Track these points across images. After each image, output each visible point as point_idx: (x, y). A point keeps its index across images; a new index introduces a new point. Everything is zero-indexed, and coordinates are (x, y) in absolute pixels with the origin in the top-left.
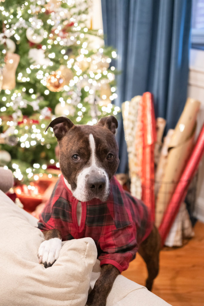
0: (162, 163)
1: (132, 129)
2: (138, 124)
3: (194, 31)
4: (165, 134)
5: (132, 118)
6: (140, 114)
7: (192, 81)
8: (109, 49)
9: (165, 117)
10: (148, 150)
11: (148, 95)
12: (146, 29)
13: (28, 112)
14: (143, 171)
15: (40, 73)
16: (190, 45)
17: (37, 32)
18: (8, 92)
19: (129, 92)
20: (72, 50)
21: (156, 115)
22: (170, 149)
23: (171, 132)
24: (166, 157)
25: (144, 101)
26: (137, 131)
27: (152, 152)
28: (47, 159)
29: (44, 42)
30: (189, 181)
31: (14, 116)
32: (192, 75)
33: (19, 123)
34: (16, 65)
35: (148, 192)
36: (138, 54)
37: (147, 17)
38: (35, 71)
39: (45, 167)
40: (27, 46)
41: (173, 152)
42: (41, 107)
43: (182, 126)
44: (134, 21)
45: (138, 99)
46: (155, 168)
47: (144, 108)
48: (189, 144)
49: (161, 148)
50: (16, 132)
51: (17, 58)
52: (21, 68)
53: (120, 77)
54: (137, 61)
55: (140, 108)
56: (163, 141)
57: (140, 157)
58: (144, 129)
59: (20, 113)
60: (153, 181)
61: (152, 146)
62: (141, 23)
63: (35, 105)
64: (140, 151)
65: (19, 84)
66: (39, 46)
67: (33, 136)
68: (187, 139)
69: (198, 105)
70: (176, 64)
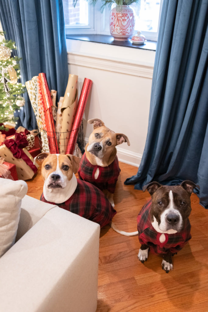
0: (58, 119)
1: (35, 99)
2: (38, 95)
3: (66, 26)
4: (57, 100)
5: (33, 91)
6: (38, 88)
7: (70, 62)
8: (9, 42)
9: (56, 90)
10: (48, 112)
11: (42, 75)
12: (34, 26)
14: (47, 126)
16: (65, 37)
19: (30, 74)
21: (49, 89)
22: (63, 110)
23: (61, 98)
24: (61, 115)
25: (40, 79)
26: (38, 101)
27: (51, 113)
30: (77, 129)
32: (70, 57)
35: (52, 140)
37: (33, 17)
41: (65, 111)
43: (69, 93)
44: (24, 20)
45: (35, 78)
46: (54, 123)
47: (41, 84)
48: (74, 104)
49: (56, 110)
53: (21, 62)
54: (31, 49)
55: (38, 84)
56: (57, 105)
57: (44, 118)
58: (42, 98)
60: (55, 133)
61: (50, 109)
62: (29, 21)
64: (43, 113)
68: (73, 102)
69: (76, 77)
70: (58, 50)
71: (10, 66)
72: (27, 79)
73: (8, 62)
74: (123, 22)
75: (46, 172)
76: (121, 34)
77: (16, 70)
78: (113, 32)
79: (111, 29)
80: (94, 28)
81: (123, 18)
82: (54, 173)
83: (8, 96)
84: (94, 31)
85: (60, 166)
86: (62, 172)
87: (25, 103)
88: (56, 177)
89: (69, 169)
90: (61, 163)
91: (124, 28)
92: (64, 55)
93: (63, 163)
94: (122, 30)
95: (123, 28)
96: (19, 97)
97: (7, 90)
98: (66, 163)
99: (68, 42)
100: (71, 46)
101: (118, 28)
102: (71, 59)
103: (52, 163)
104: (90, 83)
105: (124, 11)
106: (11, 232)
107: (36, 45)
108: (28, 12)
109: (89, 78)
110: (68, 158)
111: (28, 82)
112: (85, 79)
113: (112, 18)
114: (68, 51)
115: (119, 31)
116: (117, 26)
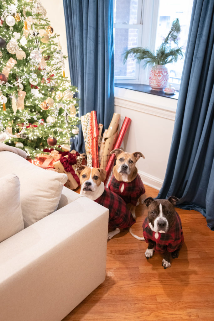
0: (102, 146)
1: (86, 130)
2: (89, 127)
3: (116, 77)
4: (103, 132)
5: (86, 124)
6: (90, 121)
7: (116, 104)
8: (74, 87)
9: (103, 124)
10: (94, 140)
11: (93, 112)
12: (92, 77)
13: (31, 121)
14: (93, 151)
15: (37, 101)
16: (114, 85)
17: (34, 80)
18: (21, 111)
19: (85, 110)
20: (53, 89)
21: (98, 123)
22: (106, 139)
23: (106, 131)
24: (104, 143)
25: (92, 115)
26: (88, 131)
27: (97, 141)
28: (43, 146)
29: (39, 84)
31: (25, 123)
32: (116, 100)
33: (27, 127)
34: (24, 97)
35: (95, 161)
36: (88, 90)
37: (92, 71)
38: (35, 100)
39: (42, 150)
40: (29, 87)
41: (107, 140)
42: (38, 119)
43: (112, 127)
44: (86, 73)
45: (89, 114)
46: (98, 149)
47: (92, 119)
48: (115, 135)
49: (101, 139)
50: (26, 132)
51: (25, 93)
52: (27, 98)
53: (80, 102)
54: (88, 93)
55: (90, 118)
56: (102, 135)
57: (91, 144)
58: (92, 129)
59: (27, 122)
60: (98, 156)
61: (97, 138)
62: (89, 74)
63: (35, 118)
64: (91, 141)
65: (26, 107)
66: (36, 87)
67: (35, 134)
68: (114, 134)
69: (119, 116)
70: (107, 95)
71: (71, 104)
72: (83, 114)
73: (70, 101)
74: (158, 77)
75: (83, 180)
76: (156, 85)
77: (76, 107)
78: (150, 84)
79: (150, 81)
80: (139, 79)
81: (159, 74)
82: (88, 181)
83: (67, 125)
84: (139, 81)
85: (92, 177)
86: (93, 181)
87: (79, 132)
88: (89, 184)
89: (98, 179)
90: (93, 175)
91: (160, 81)
92: (112, 98)
93: (95, 175)
94: (157, 83)
95: (158, 81)
96: (75, 127)
97: (67, 121)
98: (96, 175)
99: (116, 89)
100: (118, 92)
101: (155, 81)
102: (117, 102)
103: (87, 174)
104: (129, 121)
105: (160, 69)
106: (54, 203)
107: (92, 90)
108: (89, 68)
109: (128, 117)
110: (98, 171)
111: (83, 116)
112: (126, 117)
113: (151, 74)
114: (115, 96)
115: (155, 83)
116: (154, 79)
